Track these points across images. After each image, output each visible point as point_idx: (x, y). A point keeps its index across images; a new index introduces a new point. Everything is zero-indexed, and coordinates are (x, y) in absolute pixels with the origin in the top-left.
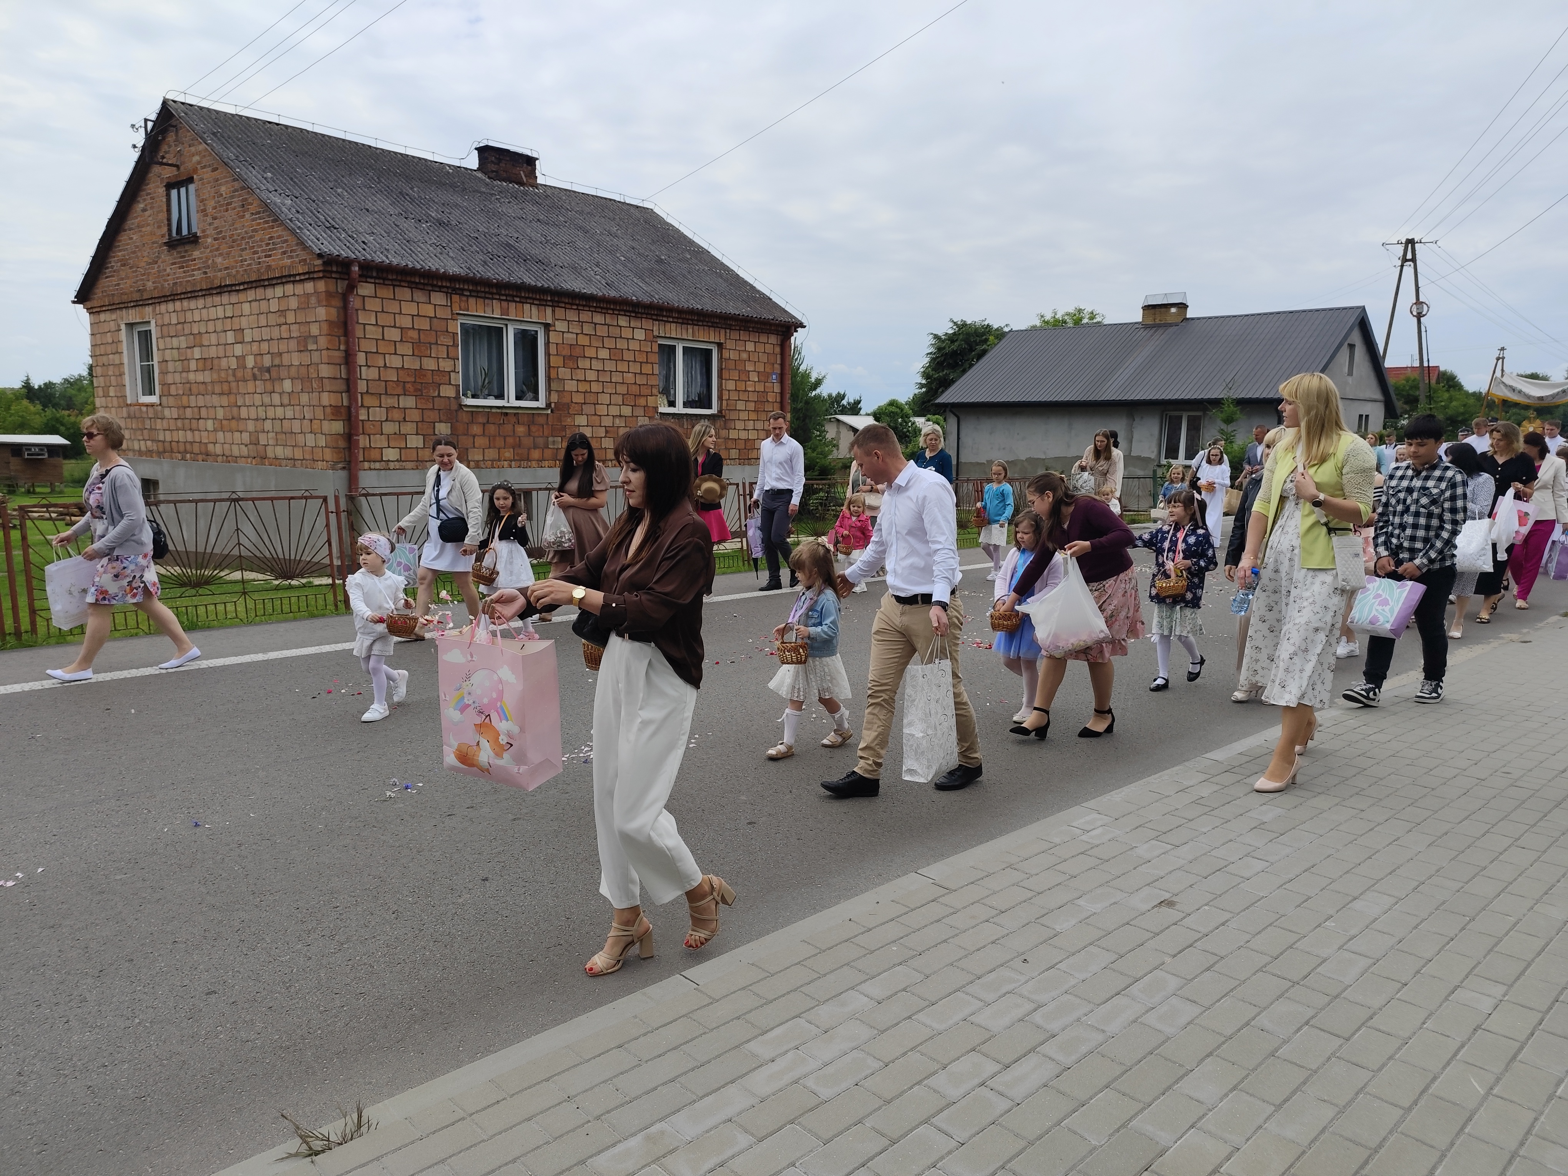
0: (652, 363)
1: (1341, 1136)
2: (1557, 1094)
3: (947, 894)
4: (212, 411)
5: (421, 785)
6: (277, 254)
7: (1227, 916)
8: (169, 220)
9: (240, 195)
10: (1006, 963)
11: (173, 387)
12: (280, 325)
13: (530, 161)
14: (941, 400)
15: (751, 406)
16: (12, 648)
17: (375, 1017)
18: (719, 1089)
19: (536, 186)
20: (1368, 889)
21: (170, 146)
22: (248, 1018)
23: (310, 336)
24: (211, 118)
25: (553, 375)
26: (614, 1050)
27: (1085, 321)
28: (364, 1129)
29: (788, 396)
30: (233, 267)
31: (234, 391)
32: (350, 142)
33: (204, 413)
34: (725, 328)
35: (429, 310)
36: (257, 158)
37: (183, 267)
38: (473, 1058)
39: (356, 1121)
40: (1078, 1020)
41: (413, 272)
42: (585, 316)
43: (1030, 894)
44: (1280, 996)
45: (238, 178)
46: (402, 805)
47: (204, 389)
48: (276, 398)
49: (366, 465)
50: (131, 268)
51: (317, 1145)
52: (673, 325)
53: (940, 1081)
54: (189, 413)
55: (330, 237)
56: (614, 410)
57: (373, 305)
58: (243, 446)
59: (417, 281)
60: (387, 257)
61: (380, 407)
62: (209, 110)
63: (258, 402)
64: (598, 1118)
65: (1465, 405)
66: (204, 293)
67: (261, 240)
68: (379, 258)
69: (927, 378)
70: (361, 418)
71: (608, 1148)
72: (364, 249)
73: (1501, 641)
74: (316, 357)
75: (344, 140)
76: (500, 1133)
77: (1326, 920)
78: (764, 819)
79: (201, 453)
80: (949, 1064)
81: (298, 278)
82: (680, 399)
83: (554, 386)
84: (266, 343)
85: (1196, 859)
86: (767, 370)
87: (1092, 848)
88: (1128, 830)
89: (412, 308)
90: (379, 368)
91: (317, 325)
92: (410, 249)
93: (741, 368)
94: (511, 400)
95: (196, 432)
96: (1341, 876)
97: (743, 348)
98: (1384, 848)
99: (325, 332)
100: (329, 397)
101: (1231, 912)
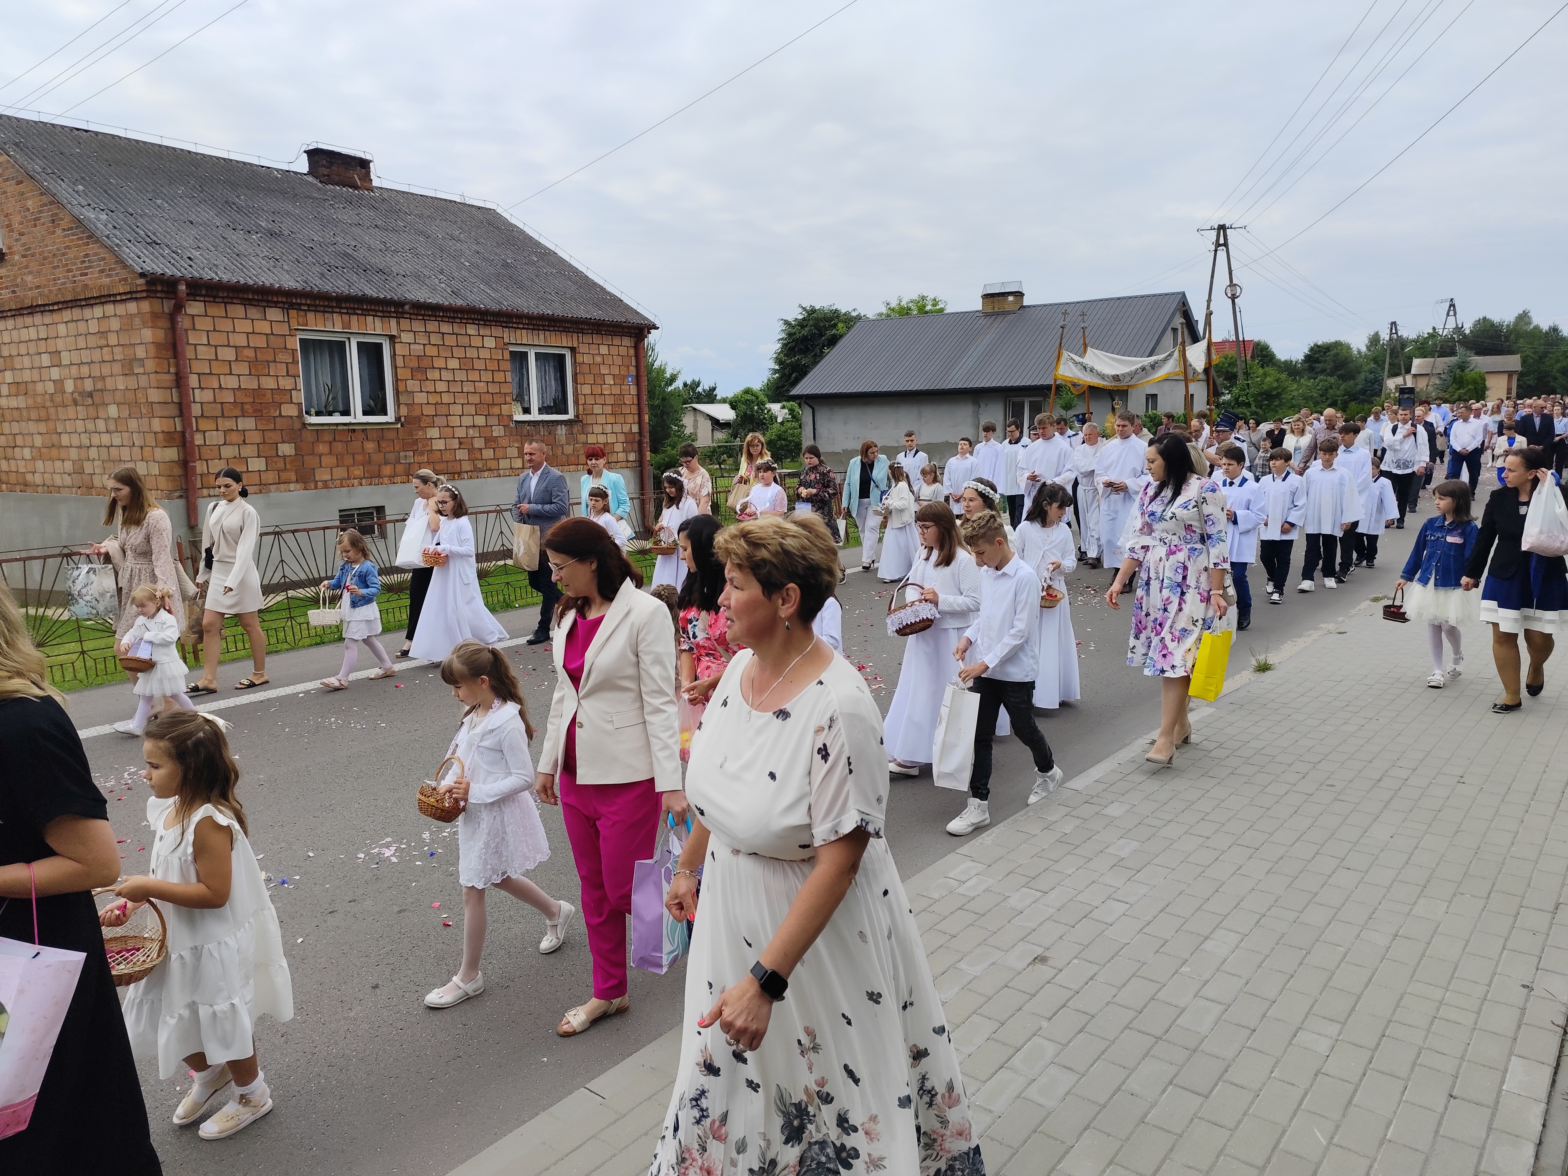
0: (505, 371)
2: (1388, 1137)
4: (28, 438)
5: (297, 877)
6: (93, 274)
7: (1096, 968)
9: (49, 210)
12: (101, 347)
13: (364, 164)
14: (795, 389)
15: (609, 409)
19: (371, 189)
20: (1217, 927)
23: (136, 359)
25: (401, 388)
27: (929, 308)
29: (645, 397)
30: (45, 286)
31: (53, 417)
32: (167, 147)
33: (19, 440)
34: (577, 333)
35: (264, 327)
36: (65, 169)
42: (432, 326)
44: (1146, 1055)
45: (46, 192)
47: (19, 415)
48: (101, 425)
49: (205, 492)
52: (524, 332)
55: (153, 254)
56: (467, 421)
57: (203, 324)
58: (66, 476)
59: (251, 297)
60: (216, 274)
61: (217, 430)
62: (9, 117)
63: (81, 429)
65: (1277, 380)
66: (13, 313)
67: (76, 258)
68: (208, 275)
69: (779, 364)
70: (197, 443)
72: (191, 266)
73: (1320, 633)
74: (143, 381)
75: (160, 146)
77: (1182, 965)
79: (20, 484)
81: (118, 298)
82: (535, 406)
83: (402, 399)
84: (87, 366)
85: (1063, 907)
86: (622, 373)
87: (969, 901)
88: (1000, 878)
89: (246, 326)
90: (214, 389)
91: (143, 347)
92: (241, 264)
93: (595, 371)
94: (358, 416)
95: (12, 461)
96: (1193, 915)
97: (597, 352)
98: (1229, 879)
99: (152, 355)
100: (161, 422)
101: (1098, 964)
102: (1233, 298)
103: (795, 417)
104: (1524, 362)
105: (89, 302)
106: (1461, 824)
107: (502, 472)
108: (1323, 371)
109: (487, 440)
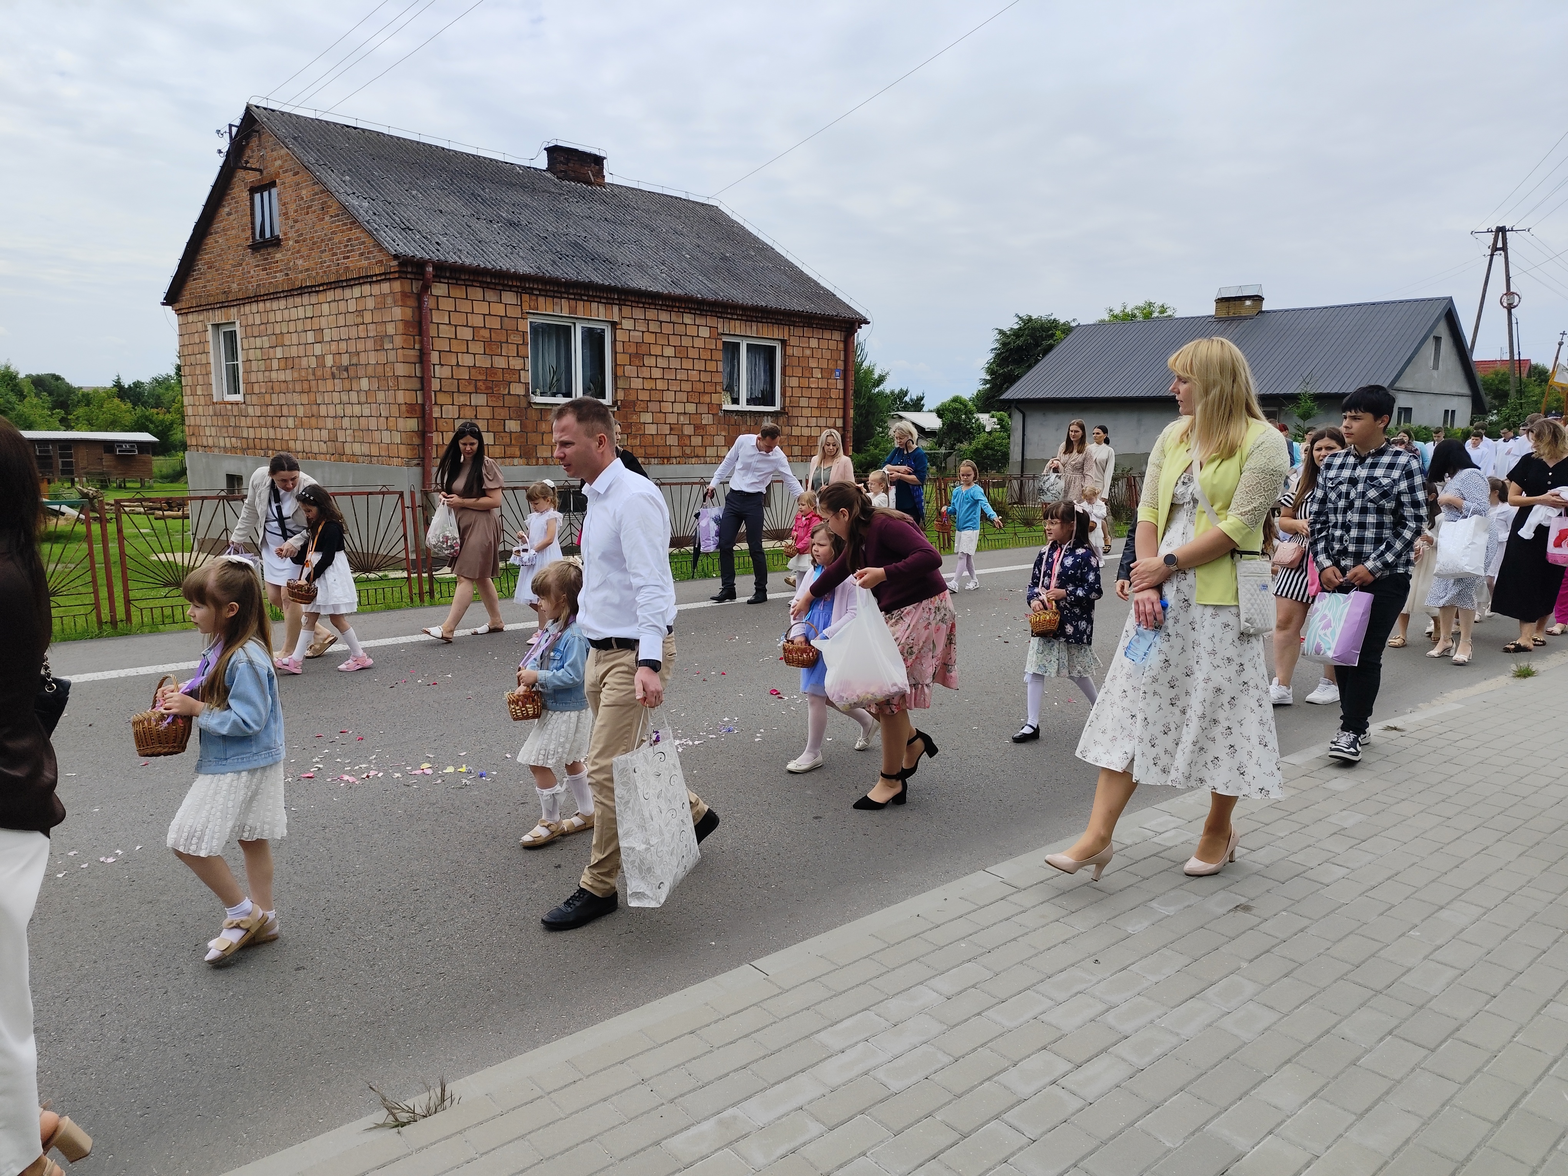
0: (716, 361)
1: (1426, 1148)
3: (1016, 892)
4: (293, 409)
5: (495, 773)
6: (355, 256)
7: (1306, 922)
8: (253, 223)
9: (320, 199)
10: (1077, 963)
11: (256, 386)
12: (358, 325)
13: (598, 161)
14: (1005, 396)
15: (814, 403)
16: (108, 636)
17: (454, 996)
18: (790, 1077)
19: (603, 185)
20: (1455, 899)
21: (253, 152)
22: (335, 993)
23: (387, 336)
24: (292, 123)
25: (620, 372)
26: (686, 1036)
27: (1155, 315)
28: (447, 1103)
29: (851, 394)
30: (313, 269)
31: (314, 389)
32: (424, 144)
33: (285, 410)
34: (789, 325)
35: (499, 309)
36: (336, 161)
37: (265, 269)
38: (548, 1040)
39: (439, 1095)
40: (1152, 1022)
41: (485, 272)
42: (651, 314)
43: (1101, 895)
44: (1362, 1005)
45: (318, 181)
46: (477, 793)
47: (286, 387)
48: (354, 397)
50: (217, 271)
51: (403, 1117)
52: (738, 323)
53: (1011, 1077)
54: (271, 409)
55: (406, 238)
56: (679, 408)
57: (447, 304)
58: (322, 443)
59: (489, 280)
60: (460, 258)
61: (453, 404)
62: (290, 115)
63: (336, 400)
64: (672, 1101)
66: (286, 294)
67: (340, 242)
68: (452, 258)
69: (991, 374)
70: (435, 415)
71: (682, 1130)
72: (438, 250)
74: (392, 356)
75: (418, 143)
76: (577, 1112)
77: (1411, 929)
78: (830, 813)
80: (1021, 1060)
81: (374, 279)
82: (743, 396)
83: (620, 384)
84: (345, 342)
86: (830, 366)
87: (1164, 850)
89: (482, 308)
90: (452, 366)
91: (393, 324)
92: (482, 250)
93: (804, 364)
95: (278, 430)
96: (1426, 885)
97: (807, 345)
98: (1472, 857)
99: (401, 332)
100: (404, 394)
101: (1310, 919)
102: (1510, 308)
103: (1004, 427)
105: (350, 283)
107: (708, 459)
109: (696, 427)
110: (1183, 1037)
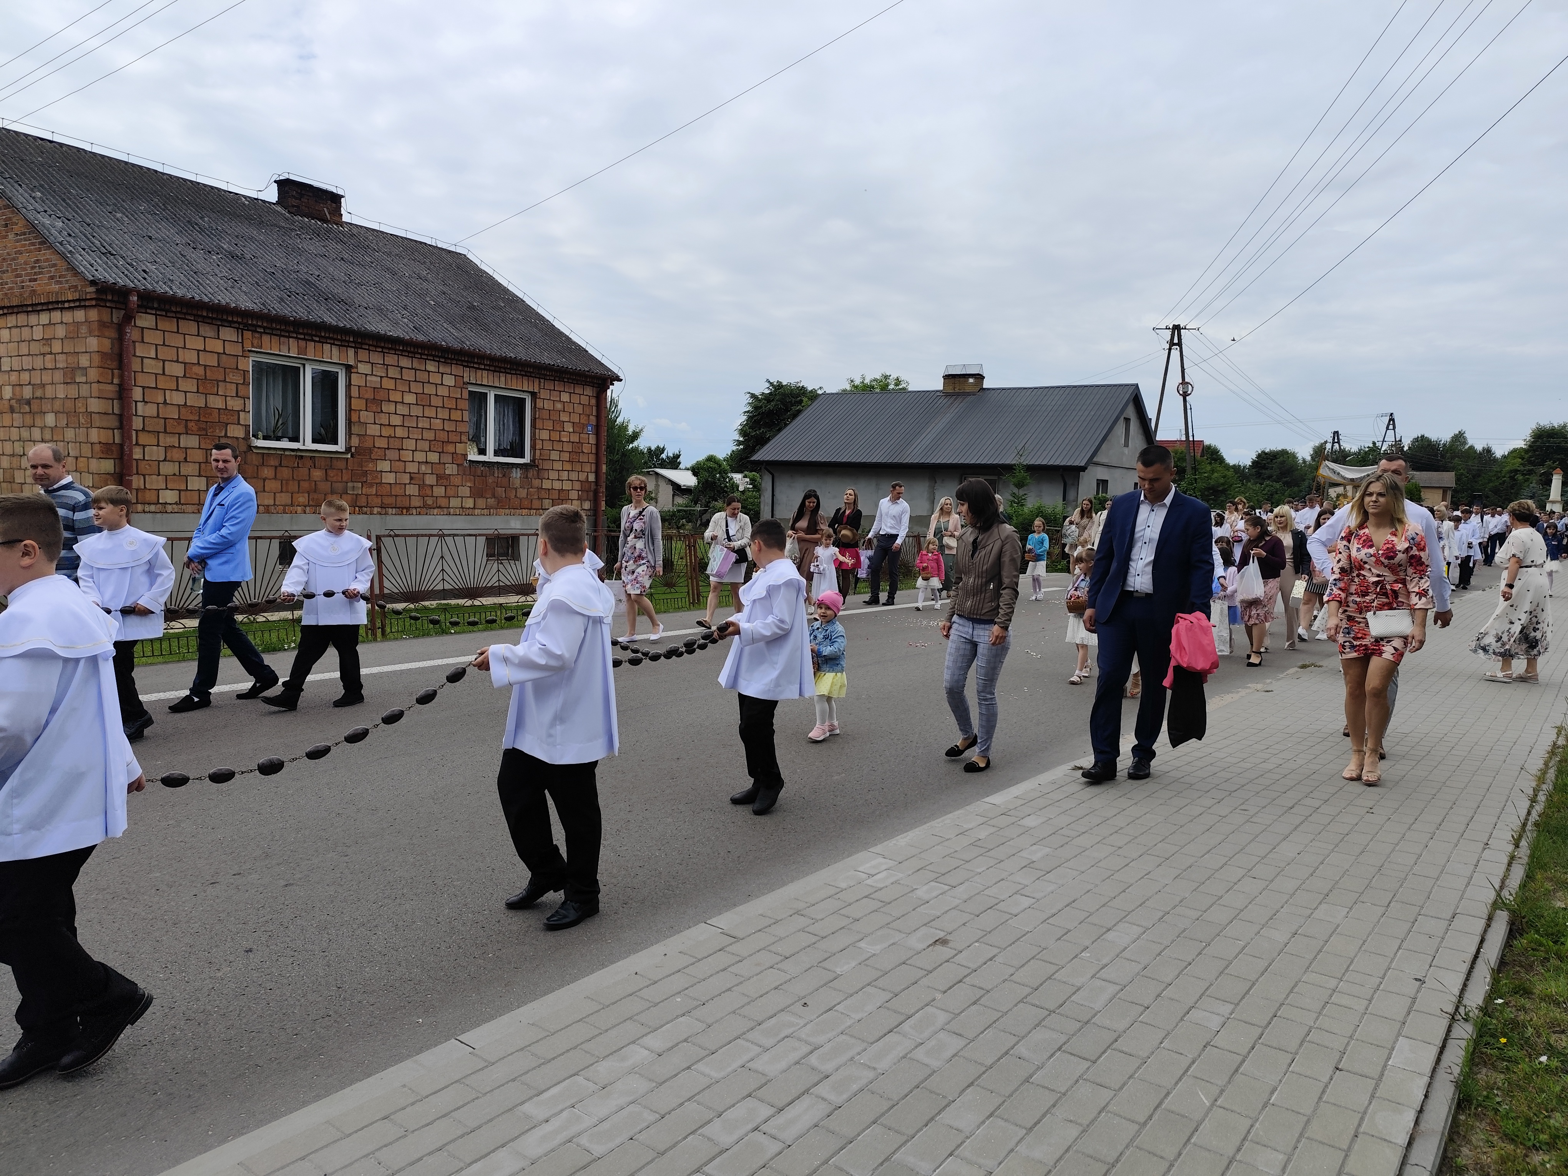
0: (462, 410)
1: (1083, 1153)
2: (1271, 1102)
3: (735, 942)
6: (43, 279)
7: (995, 951)
10: (786, 1008)
12: (44, 355)
13: (335, 199)
14: (756, 457)
15: (566, 457)
18: (489, 1154)
19: (341, 224)
20: (1120, 921)
23: (79, 368)
25: (354, 418)
26: (378, 1123)
27: (891, 387)
29: (604, 449)
32: (133, 165)
34: (539, 378)
35: (218, 346)
36: (24, 175)
40: (852, 1059)
42: (391, 359)
43: (814, 939)
44: (1037, 1025)
46: (158, 874)
48: (36, 433)
49: (140, 507)
52: (485, 373)
53: (715, 1129)
55: (106, 263)
56: (420, 457)
57: (153, 337)
59: (205, 314)
60: (171, 289)
61: (158, 445)
63: (15, 437)
65: (1224, 477)
67: (26, 263)
68: (162, 288)
69: (744, 436)
70: (136, 456)
72: (145, 279)
73: (1248, 691)
74: (85, 390)
75: (126, 163)
77: (1082, 951)
80: (725, 1110)
81: (66, 305)
82: (491, 447)
83: (355, 429)
84: (27, 373)
85: (970, 898)
86: (582, 421)
87: (875, 892)
88: (910, 873)
89: (197, 343)
90: (158, 404)
91: (87, 356)
92: (198, 281)
93: (556, 418)
94: (307, 443)
96: (1098, 910)
97: (558, 399)
98: (1137, 882)
99: (96, 364)
100: (99, 434)
101: (999, 948)
102: (1185, 395)
103: (757, 487)
104: (1458, 480)
105: (36, 308)
106: (1368, 845)
107: (452, 511)
108: (1269, 477)
109: (439, 477)
110: (879, 1071)
